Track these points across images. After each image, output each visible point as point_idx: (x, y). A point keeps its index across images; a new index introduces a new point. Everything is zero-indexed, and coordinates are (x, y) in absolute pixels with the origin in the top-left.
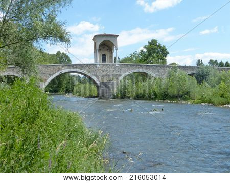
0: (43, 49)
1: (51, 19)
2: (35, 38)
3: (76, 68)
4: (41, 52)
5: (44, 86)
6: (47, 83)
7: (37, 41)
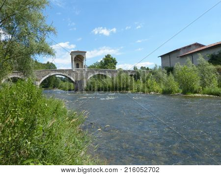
0: (38, 60)
2: (32, 53)
4: (36, 62)
5: (39, 83)
7: (33, 55)
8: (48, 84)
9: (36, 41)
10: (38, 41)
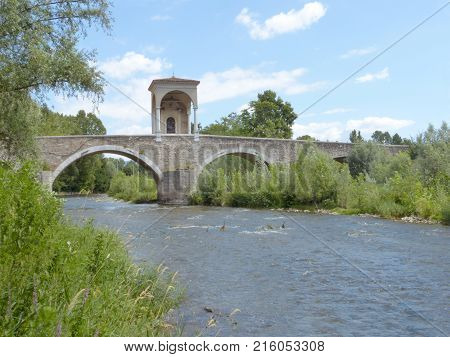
1: (66, 46)
2: (33, 84)
3: (116, 143)
5: (50, 178)
6: (57, 173)
7: (38, 91)
8: (78, 179)
9: (47, 49)
10: (53, 48)
